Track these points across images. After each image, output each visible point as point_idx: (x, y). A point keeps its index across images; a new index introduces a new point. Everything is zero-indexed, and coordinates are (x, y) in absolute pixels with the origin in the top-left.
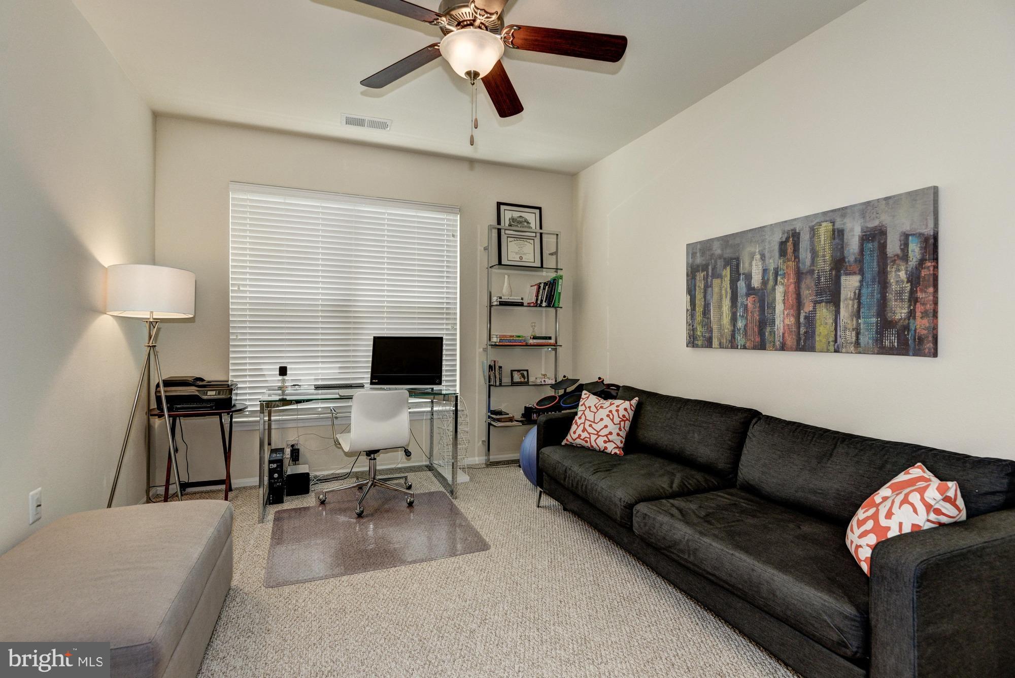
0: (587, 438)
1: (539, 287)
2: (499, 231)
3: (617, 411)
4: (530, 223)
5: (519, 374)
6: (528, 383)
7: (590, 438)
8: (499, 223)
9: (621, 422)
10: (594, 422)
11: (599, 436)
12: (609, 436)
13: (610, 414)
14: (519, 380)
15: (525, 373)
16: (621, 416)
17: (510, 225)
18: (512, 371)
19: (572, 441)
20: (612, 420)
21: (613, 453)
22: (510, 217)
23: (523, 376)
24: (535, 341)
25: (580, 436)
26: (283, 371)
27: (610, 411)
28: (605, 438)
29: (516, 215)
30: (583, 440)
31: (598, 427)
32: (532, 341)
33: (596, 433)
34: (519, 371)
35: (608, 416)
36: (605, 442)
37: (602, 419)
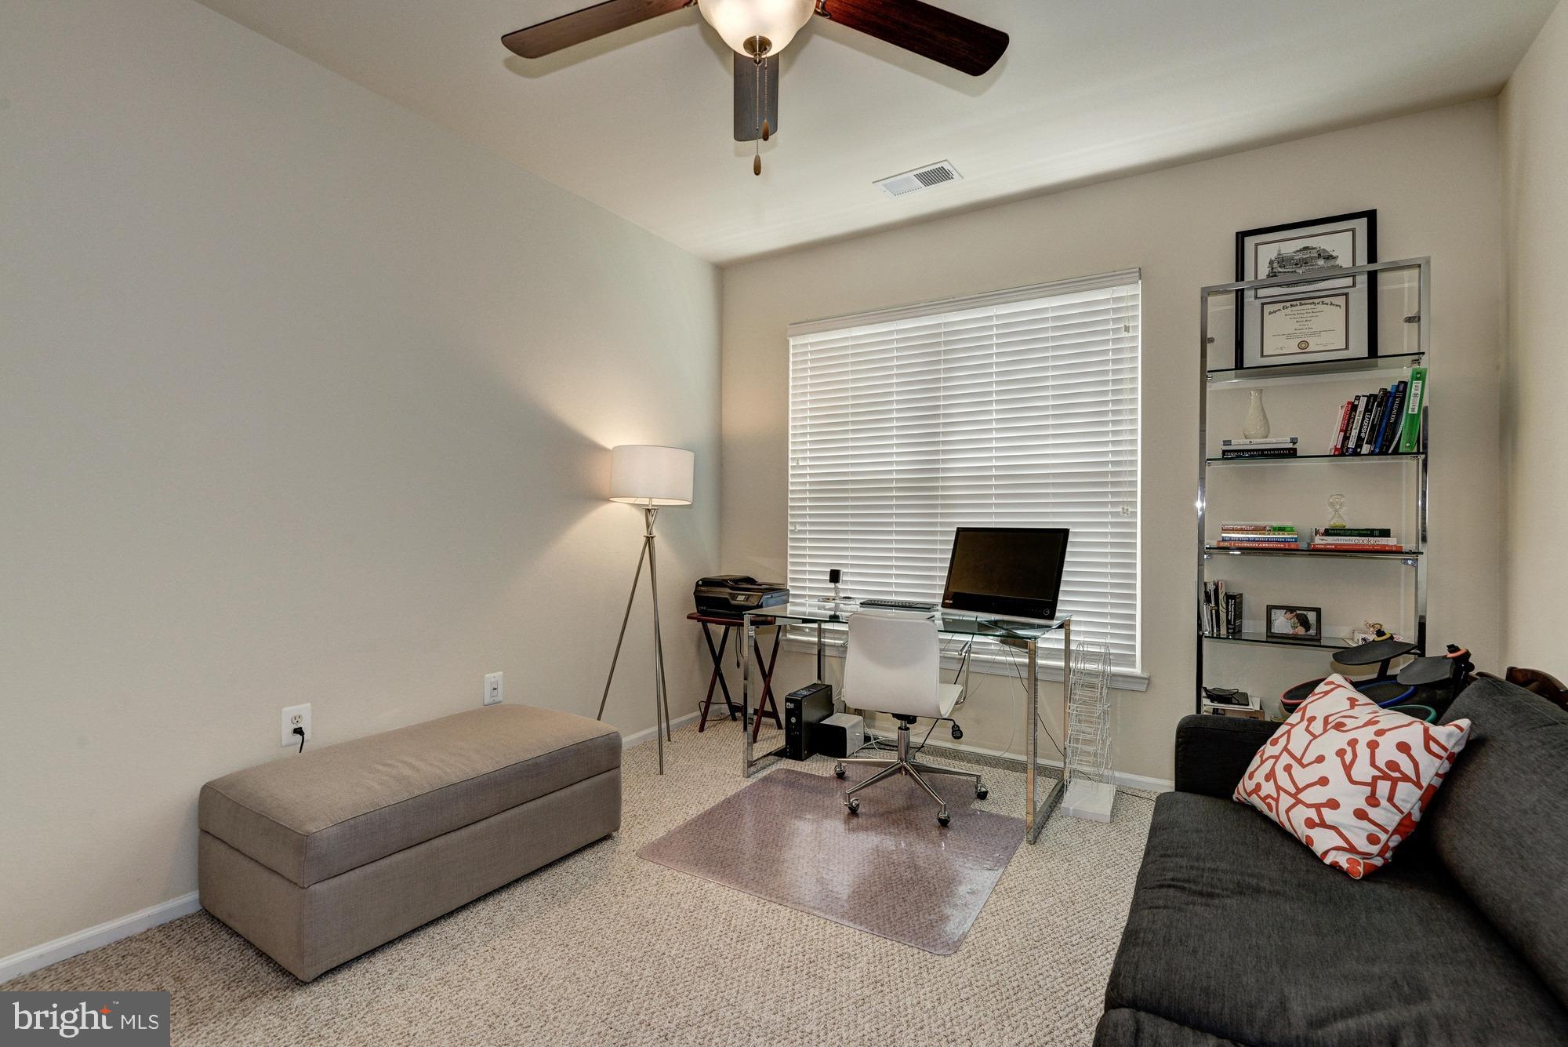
0: (1273, 798)
1: (1354, 407)
2: (1240, 295)
3: (1373, 746)
4: (1335, 258)
5: (1289, 615)
6: (1319, 640)
7: (1277, 800)
8: (1240, 275)
9: (1380, 783)
10: (1299, 761)
11: (1299, 802)
12: (1325, 811)
13: (1349, 750)
14: (1289, 631)
15: (1312, 617)
16: (1381, 762)
17: (1273, 274)
18: (1270, 608)
19: (1246, 796)
20: (1348, 769)
21: (1328, 861)
22: (1273, 256)
23: (1304, 622)
24: (1331, 540)
25: (1258, 786)
26: (835, 576)
27: (1353, 743)
28: (1312, 814)
29: (1290, 248)
30: (1263, 799)
31: (1303, 776)
32: (1319, 541)
33: (1293, 790)
34: (1290, 609)
35: (1341, 753)
36: (1310, 823)
37: (1320, 759)
